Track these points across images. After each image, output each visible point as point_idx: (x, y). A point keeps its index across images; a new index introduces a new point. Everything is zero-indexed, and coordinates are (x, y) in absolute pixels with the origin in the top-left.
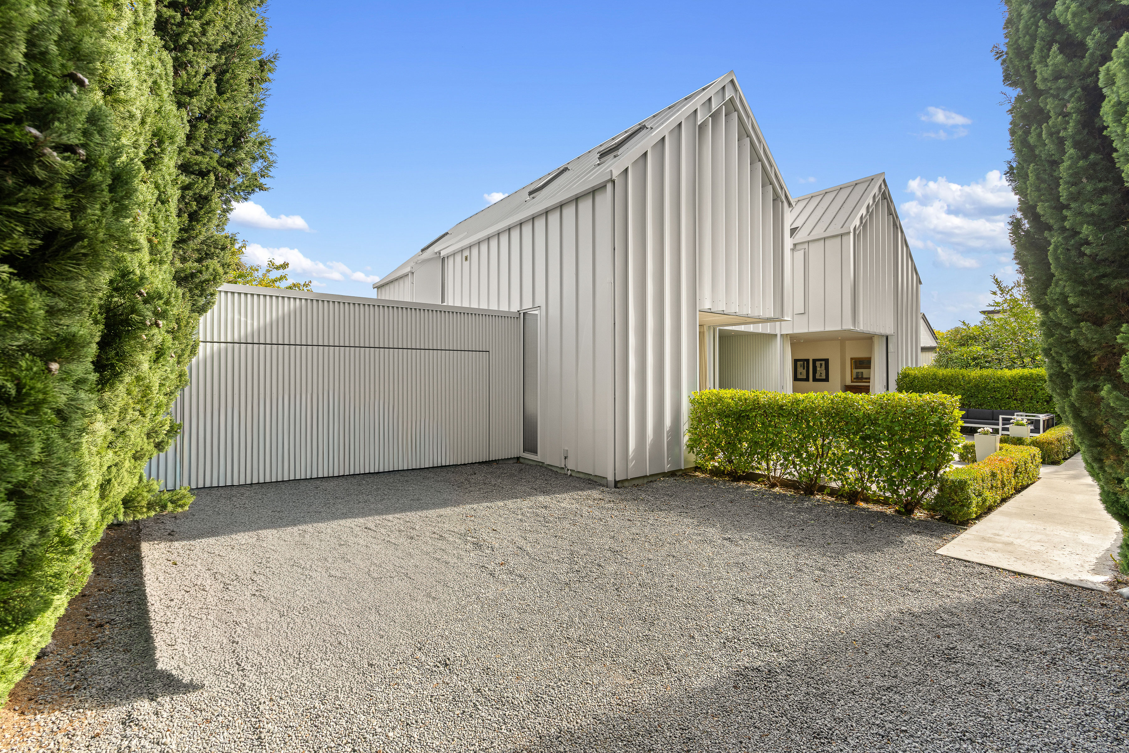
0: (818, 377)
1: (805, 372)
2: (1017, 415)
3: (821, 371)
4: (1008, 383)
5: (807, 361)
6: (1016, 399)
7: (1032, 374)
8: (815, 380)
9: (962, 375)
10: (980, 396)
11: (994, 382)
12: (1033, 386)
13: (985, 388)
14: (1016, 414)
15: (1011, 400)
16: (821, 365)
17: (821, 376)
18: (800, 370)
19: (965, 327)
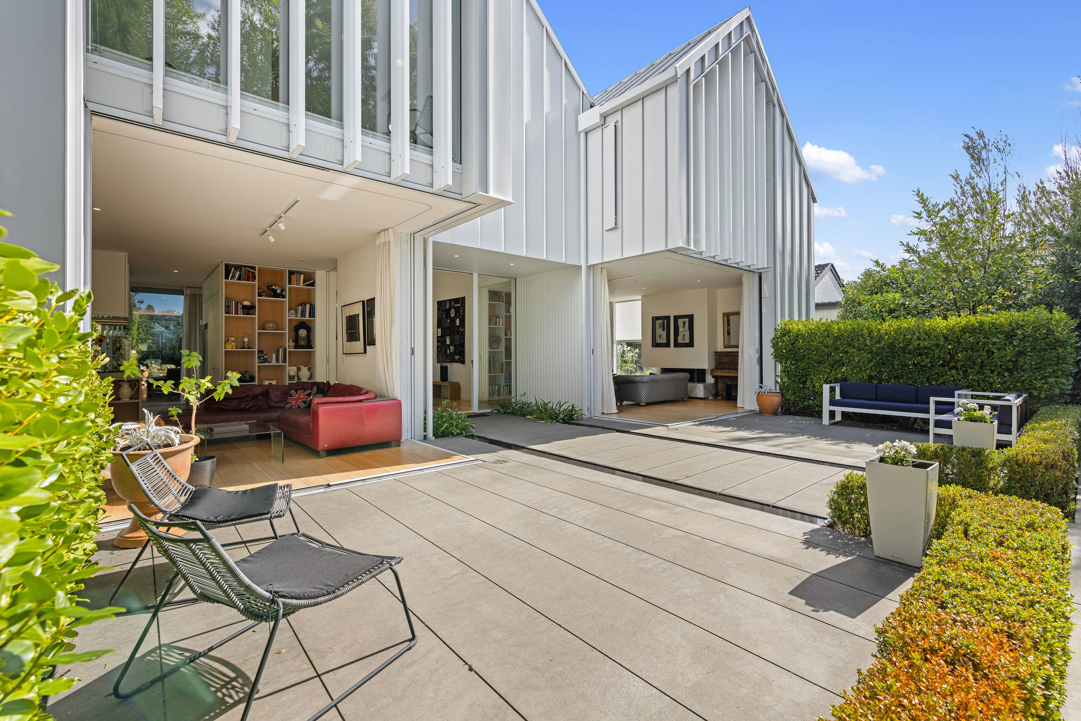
0: (680, 341)
1: (664, 334)
2: (960, 396)
3: (684, 331)
4: (942, 339)
5: (668, 318)
6: (955, 368)
7: (982, 324)
8: (677, 345)
9: (867, 329)
10: (896, 362)
11: (919, 339)
12: (984, 344)
13: (904, 349)
14: (956, 393)
15: (946, 368)
16: (684, 323)
17: (684, 339)
18: (659, 331)
19: (878, 269)
